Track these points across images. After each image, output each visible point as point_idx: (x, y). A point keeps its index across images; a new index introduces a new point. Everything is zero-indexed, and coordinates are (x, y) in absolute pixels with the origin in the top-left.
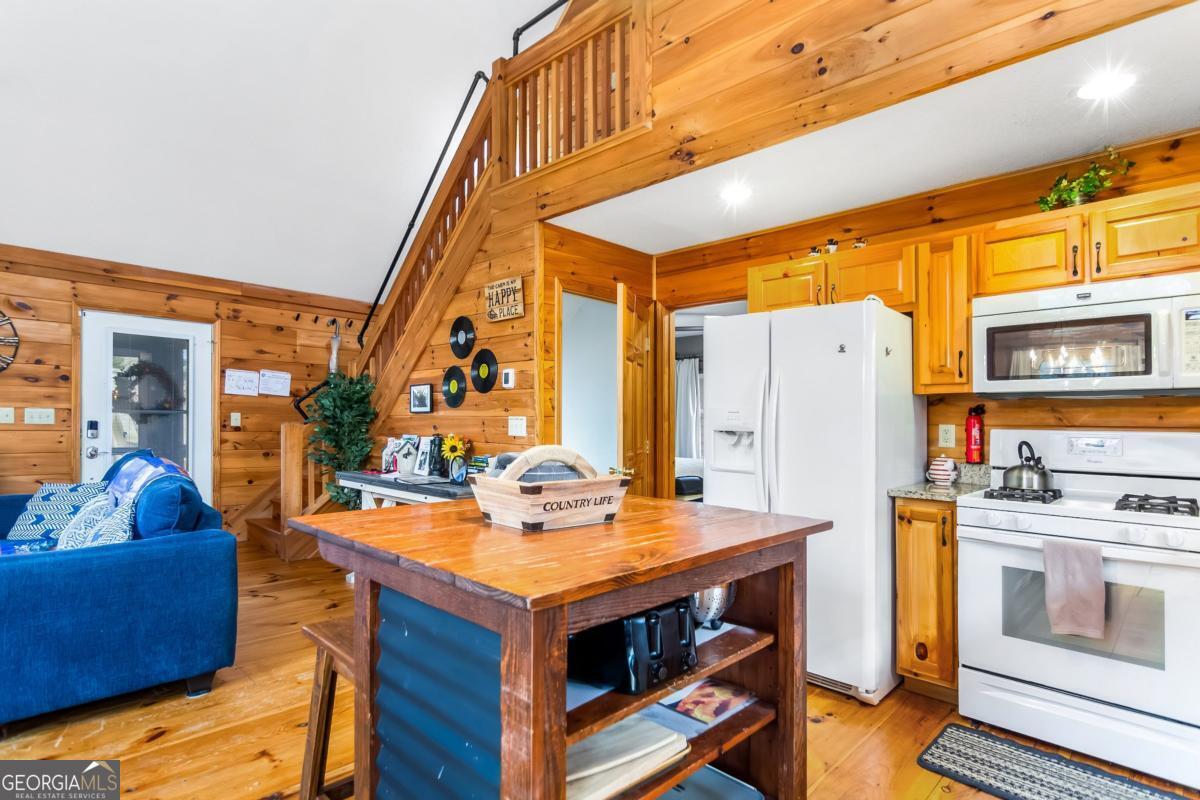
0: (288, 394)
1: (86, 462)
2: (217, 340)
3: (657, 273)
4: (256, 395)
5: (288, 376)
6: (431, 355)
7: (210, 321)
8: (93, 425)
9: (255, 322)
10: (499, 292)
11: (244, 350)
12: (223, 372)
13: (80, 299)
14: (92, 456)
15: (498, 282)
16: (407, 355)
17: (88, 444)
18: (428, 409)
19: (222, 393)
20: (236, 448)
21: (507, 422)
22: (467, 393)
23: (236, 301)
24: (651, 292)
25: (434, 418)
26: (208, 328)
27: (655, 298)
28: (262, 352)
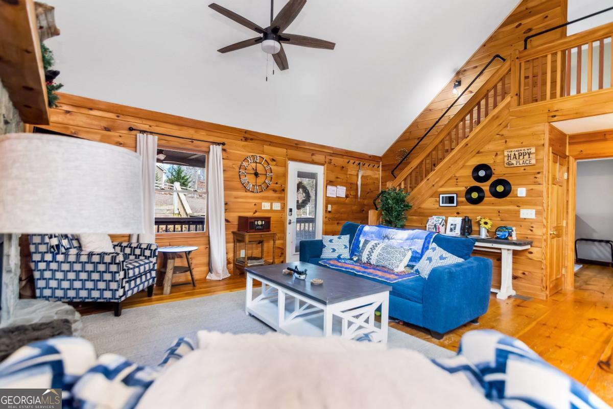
0: (344, 197)
1: (288, 225)
2: (326, 173)
3: (569, 143)
4: (335, 197)
5: (345, 188)
6: (456, 181)
7: (323, 165)
8: (291, 210)
9: (336, 164)
10: (517, 153)
11: (332, 178)
12: (326, 187)
13: (288, 156)
14: (290, 223)
15: (517, 149)
16: (437, 180)
17: (289, 218)
18: (455, 205)
19: (326, 196)
20: (329, 221)
21: (519, 211)
22: (485, 198)
23: (331, 156)
24: (565, 151)
25: (457, 209)
26: (322, 167)
27: (567, 154)
28: (337, 178)
